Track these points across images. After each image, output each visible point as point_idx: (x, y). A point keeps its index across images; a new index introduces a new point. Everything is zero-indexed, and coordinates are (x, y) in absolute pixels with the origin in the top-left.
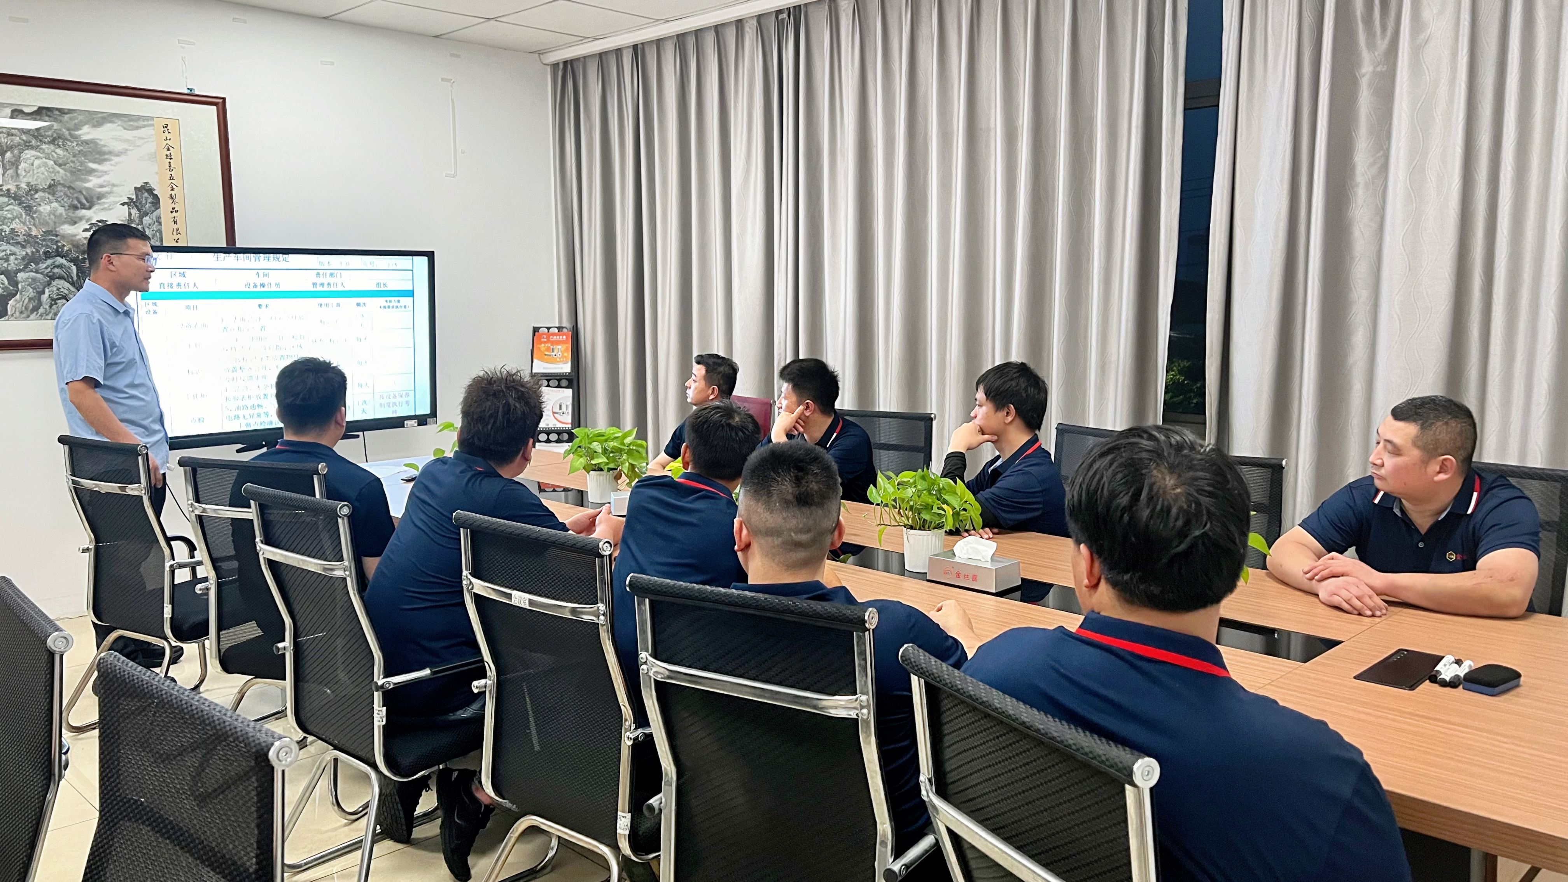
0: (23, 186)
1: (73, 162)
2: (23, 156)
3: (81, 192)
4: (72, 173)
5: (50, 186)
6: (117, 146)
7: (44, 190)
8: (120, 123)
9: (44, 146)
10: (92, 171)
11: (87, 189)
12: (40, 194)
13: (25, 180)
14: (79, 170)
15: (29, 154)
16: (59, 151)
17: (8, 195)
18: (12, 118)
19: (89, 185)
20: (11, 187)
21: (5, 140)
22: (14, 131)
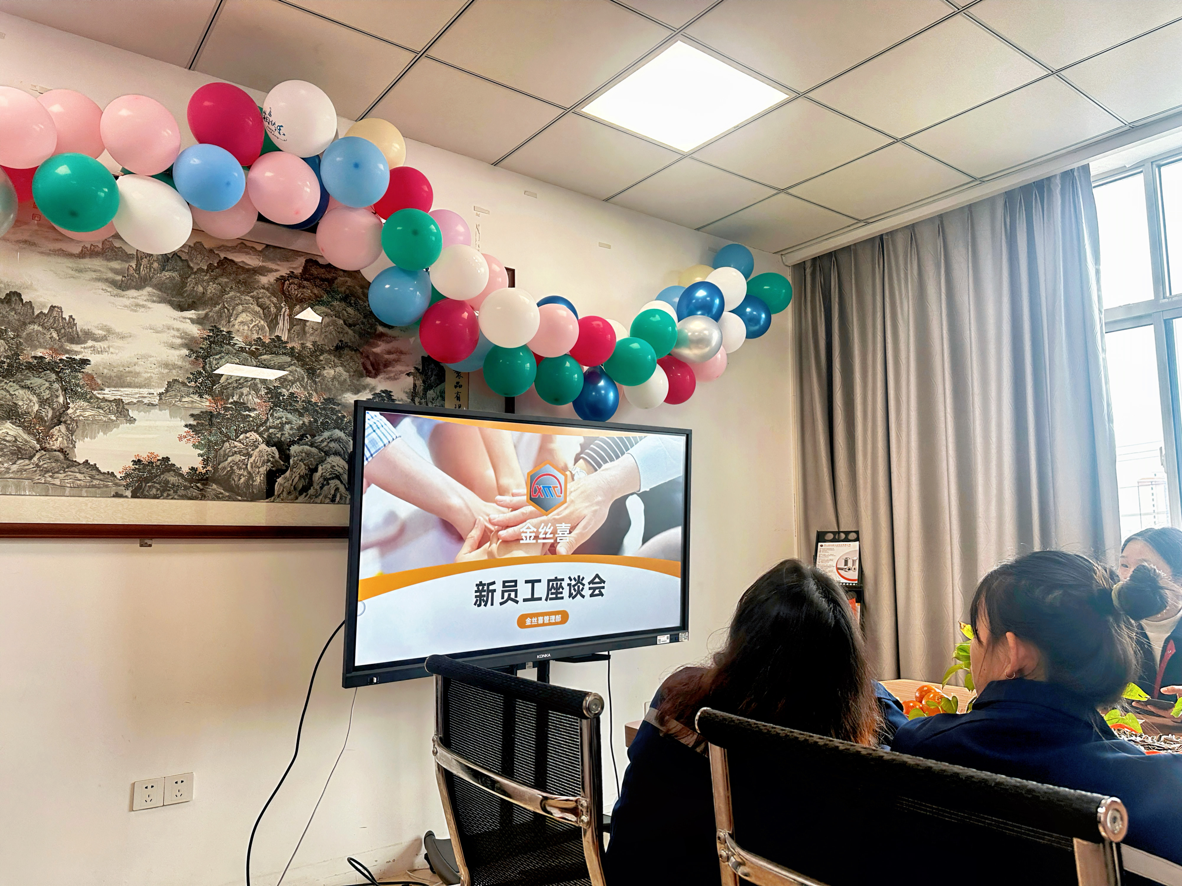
0: (309, 345)
1: (363, 323)
3: (368, 357)
4: (361, 335)
5: (337, 348)
7: (330, 352)
9: (335, 303)
10: (381, 334)
11: (373, 354)
12: (325, 355)
13: (312, 338)
14: (368, 333)
16: (351, 310)
17: (292, 353)
18: (305, 269)
19: (377, 350)
20: (296, 344)
21: (294, 291)
22: (305, 283)
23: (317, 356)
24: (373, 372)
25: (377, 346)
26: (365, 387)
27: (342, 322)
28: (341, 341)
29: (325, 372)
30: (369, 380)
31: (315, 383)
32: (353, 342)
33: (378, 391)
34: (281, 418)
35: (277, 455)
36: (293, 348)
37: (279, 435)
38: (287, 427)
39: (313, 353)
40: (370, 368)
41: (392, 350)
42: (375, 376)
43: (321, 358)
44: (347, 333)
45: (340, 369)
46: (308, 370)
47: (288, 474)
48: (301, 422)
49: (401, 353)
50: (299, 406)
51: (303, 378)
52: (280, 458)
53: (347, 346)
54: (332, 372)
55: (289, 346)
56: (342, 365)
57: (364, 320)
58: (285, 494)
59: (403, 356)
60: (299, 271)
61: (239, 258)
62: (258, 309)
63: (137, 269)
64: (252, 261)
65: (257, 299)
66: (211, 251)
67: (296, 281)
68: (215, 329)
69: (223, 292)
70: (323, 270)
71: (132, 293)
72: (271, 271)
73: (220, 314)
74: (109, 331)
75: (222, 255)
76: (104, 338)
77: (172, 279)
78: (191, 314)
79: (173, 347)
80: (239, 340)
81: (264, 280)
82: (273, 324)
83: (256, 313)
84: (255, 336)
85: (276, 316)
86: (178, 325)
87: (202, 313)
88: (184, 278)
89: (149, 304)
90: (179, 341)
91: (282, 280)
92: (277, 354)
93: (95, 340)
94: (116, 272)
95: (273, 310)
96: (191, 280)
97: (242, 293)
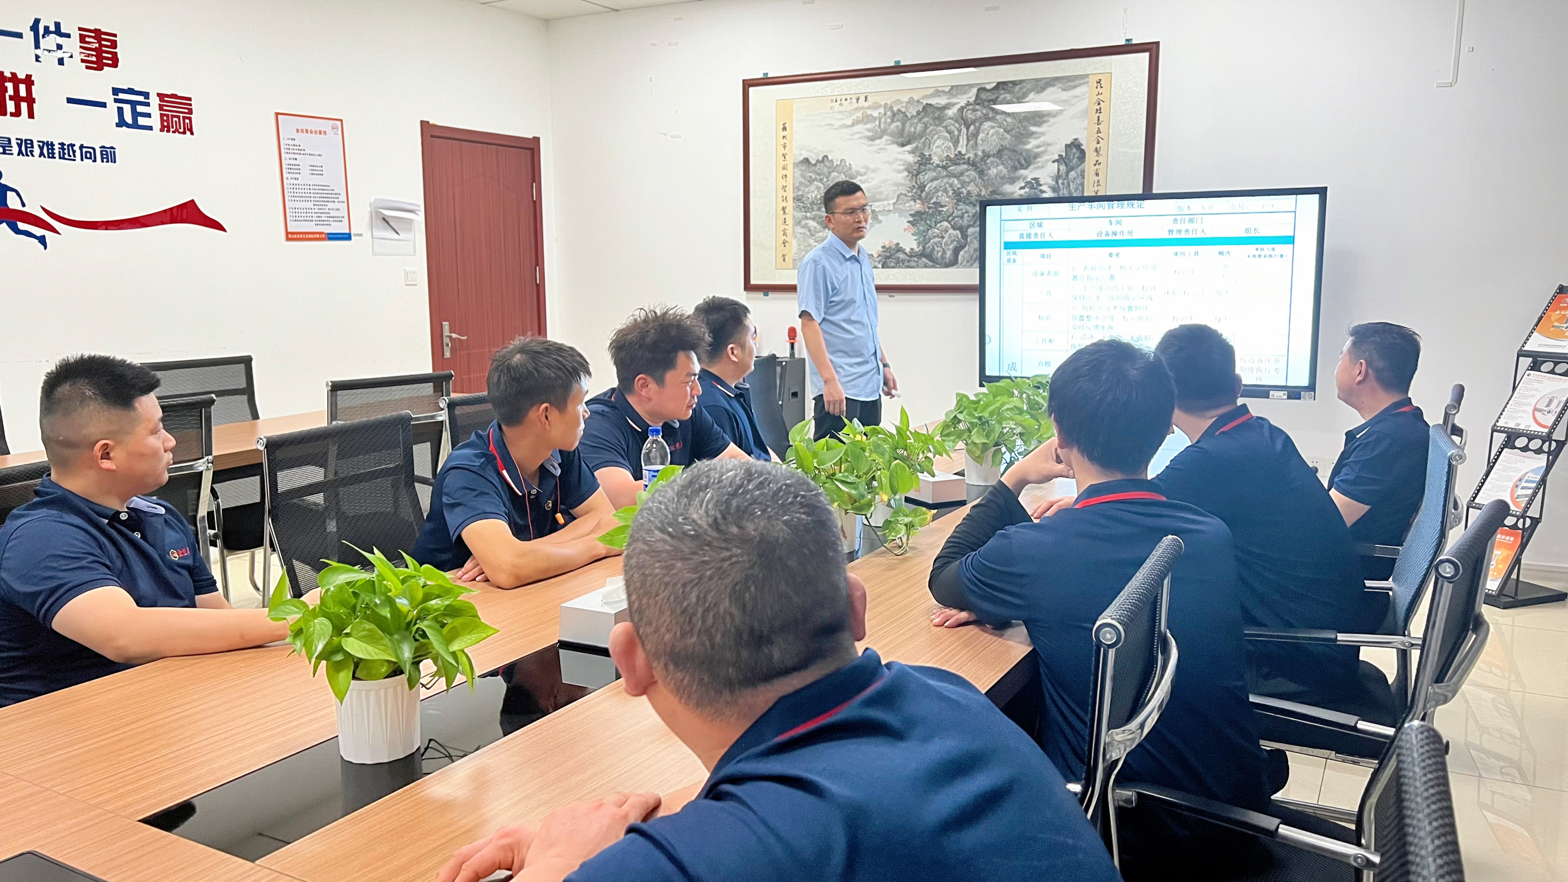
1: (1018, 127)
2: (983, 127)
3: (1021, 154)
4: (1016, 137)
5: (999, 151)
6: (1055, 108)
7: (994, 156)
8: (1060, 85)
10: (1033, 133)
11: (1027, 150)
12: (991, 159)
13: (981, 148)
14: (1022, 134)
15: (987, 125)
16: (1009, 120)
17: (968, 162)
18: (977, 96)
19: (1028, 147)
20: (971, 155)
21: (970, 116)
22: (977, 107)
23: (985, 161)
24: (1025, 165)
25: (1029, 143)
26: (1018, 178)
27: (1002, 130)
28: (1002, 146)
29: (990, 172)
30: (1022, 172)
31: (983, 180)
32: (1010, 145)
33: (1029, 179)
34: (962, 210)
35: (960, 236)
36: (969, 158)
37: (960, 222)
38: (966, 215)
39: (982, 160)
40: (1023, 162)
41: (1041, 144)
42: (1026, 168)
43: (988, 161)
44: (1006, 138)
45: (1001, 167)
46: (979, 172)
47: (966, 248)
48: (974, 211)
49: (1048, 145)
50: (973, 199)
51: (976, 179)
52: (962, 238)
53: (1006, 148)
54: (995, 170)
55: (966, 157)
56: (1003, 164)
57: (1019, 125)
58: (965, 262)
59: (1049, 148)
60: (972, 100)
61: (933, 101)
62: (947, 135)
63: (879, 126)
64: (942, 101)
65: (946, 127)
66: (918, 101)
67: (971, 107)
68: (922, 155)
69: (926, 128)
70: (989, 94)
71: (878, 141)
72: (954, 104)
73: (924, 144)
74: (867, 168)
75: (925, 102)
76: (865, 174)
77: (898, 126)
78: (908, 148)
79: (899, 172)
80: (936, 160)
81: (950, 113)
82: (956, 143)
83: (945, 138)
84: (945, 155)
85: (958, 137)
86: (902, 157)
87: (914, 145)
88: (903, 125)
89: (886, 147)
90: (902, 167)
91: (962, 108)
92: (959, 164)
93: (862, 175)
94: (869, 130)
95: (956, 133)
96: (908, 124)
97: (937, 125)
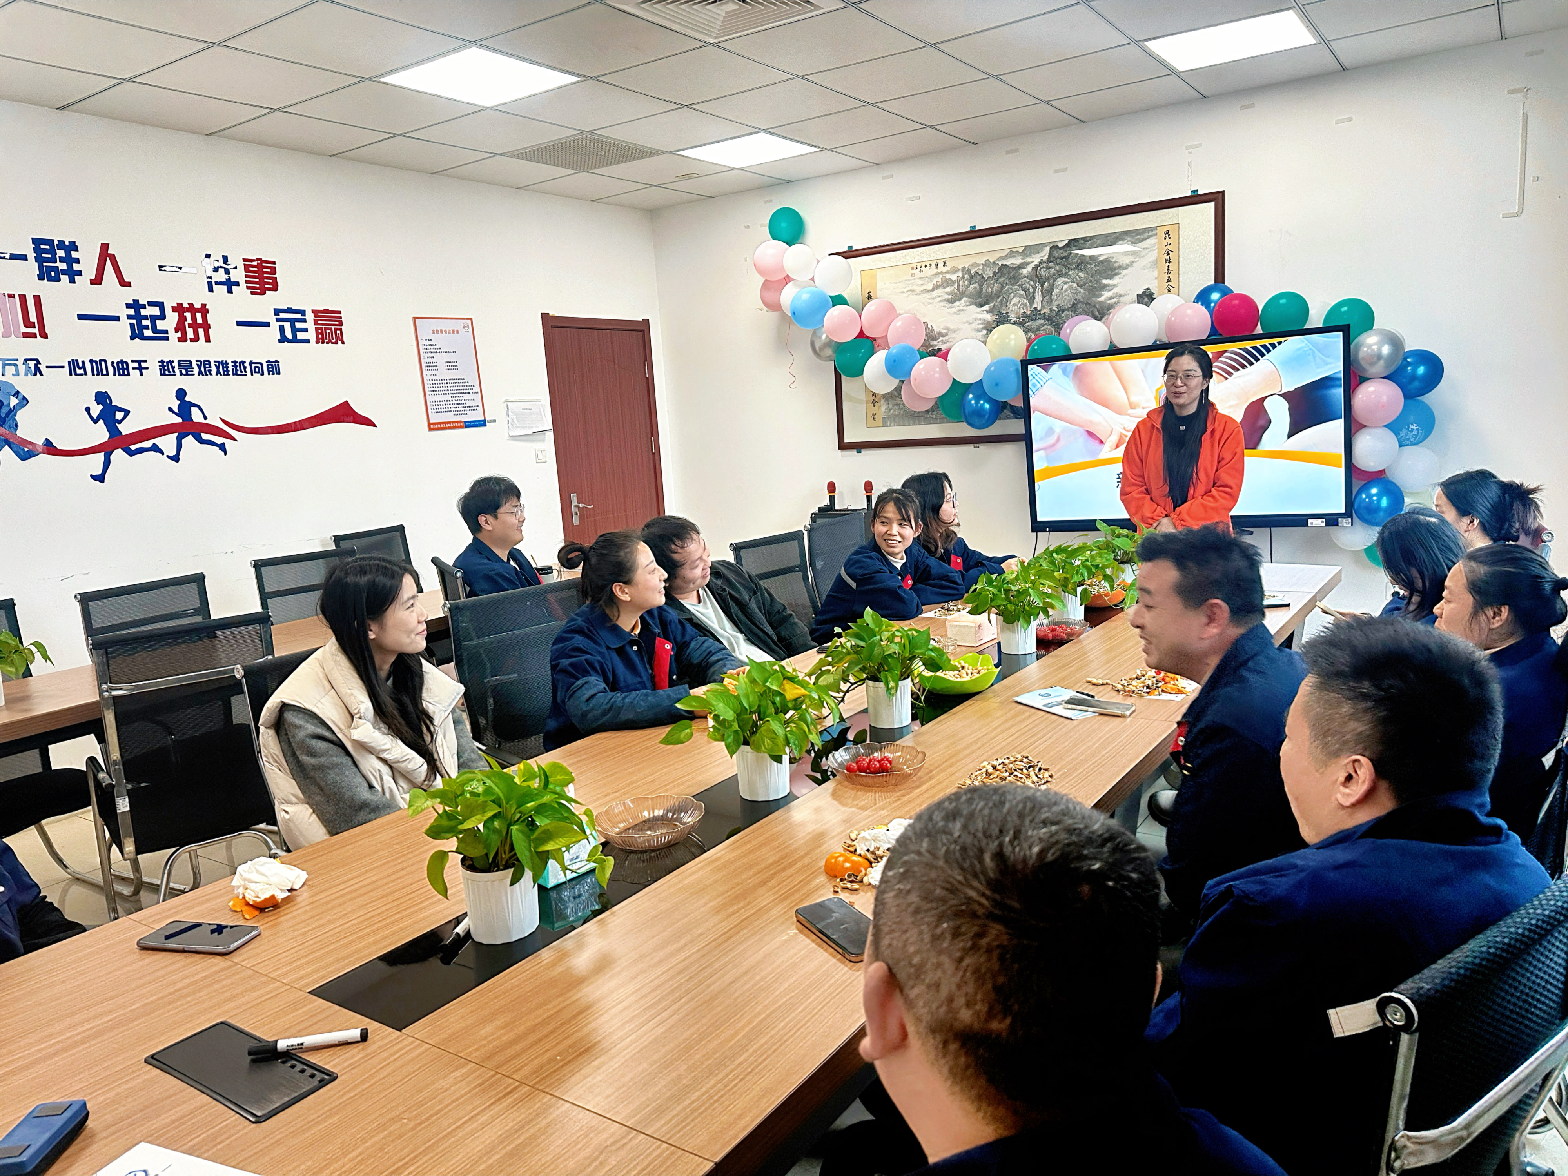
0: (1055, 308)
1: (1091, 281)
2: (1056, 283)
3: (1095, 306)
4: (1090, 291)
5: (1074, 305)
6: (1126, 260)
7: (1068, 310)
8: (1129, 239)
9: (1071, 273)
10: (1106, 286)
11: (1101, 302)
12: (1066, 312)
14: (1095, 288)
15: (1060, 281)
16: (1082, 275)
17: (1044, 317)
18: (1050, 254)
19: (1102, 299)
20: (1047, 311)
21: (1044, 273)
22: (1051, 264)
23: (1060, 315)
27: (1075, 285)
28: (1076, 299)
32: (1084, 298)
36: (1044, 313)
39: (1057, 314)
41: (1113, 296)
43: (1063, 315)
44: (1079, 292)
46: (1054, 326)
49: (1120, 296)
53: (1080, 302)
55: (1042, 312)
59: (1122, 299)
60: (1045, 258)
61: (1008, 262)
62: (1022, 292)
63: (958, 289)
64: (1017, 261)
65: (1021, 286)
66: (994, 263)
67: (1044, 265)
68: (1000, 314)
69: (1002, 287)
71: (957, 303)
72: (1029, 263)
73: (1001, 302)
74: (948, 329)
75: (1000, 263)
76: (946, 334)
77: (975, 288)
78: (986, 307)
79: (979, 331)
80: (1013, 317)
81: (1025, 272)
82: (1032, 299)
83: (1021, 296)
84: (1022, 311)
85: (1034, 293)
86: (979, 316)
87: (992, 305)
88: (981, 286)
89: (965, 308)
90: (981, 326)
91: (1036, 266)
92: (1036, 320)
93: (943, 336)
94: (948, 293)
95: (1031, 290)
96: (985, 285)
97: (1013, 285)
